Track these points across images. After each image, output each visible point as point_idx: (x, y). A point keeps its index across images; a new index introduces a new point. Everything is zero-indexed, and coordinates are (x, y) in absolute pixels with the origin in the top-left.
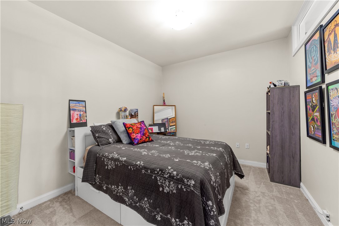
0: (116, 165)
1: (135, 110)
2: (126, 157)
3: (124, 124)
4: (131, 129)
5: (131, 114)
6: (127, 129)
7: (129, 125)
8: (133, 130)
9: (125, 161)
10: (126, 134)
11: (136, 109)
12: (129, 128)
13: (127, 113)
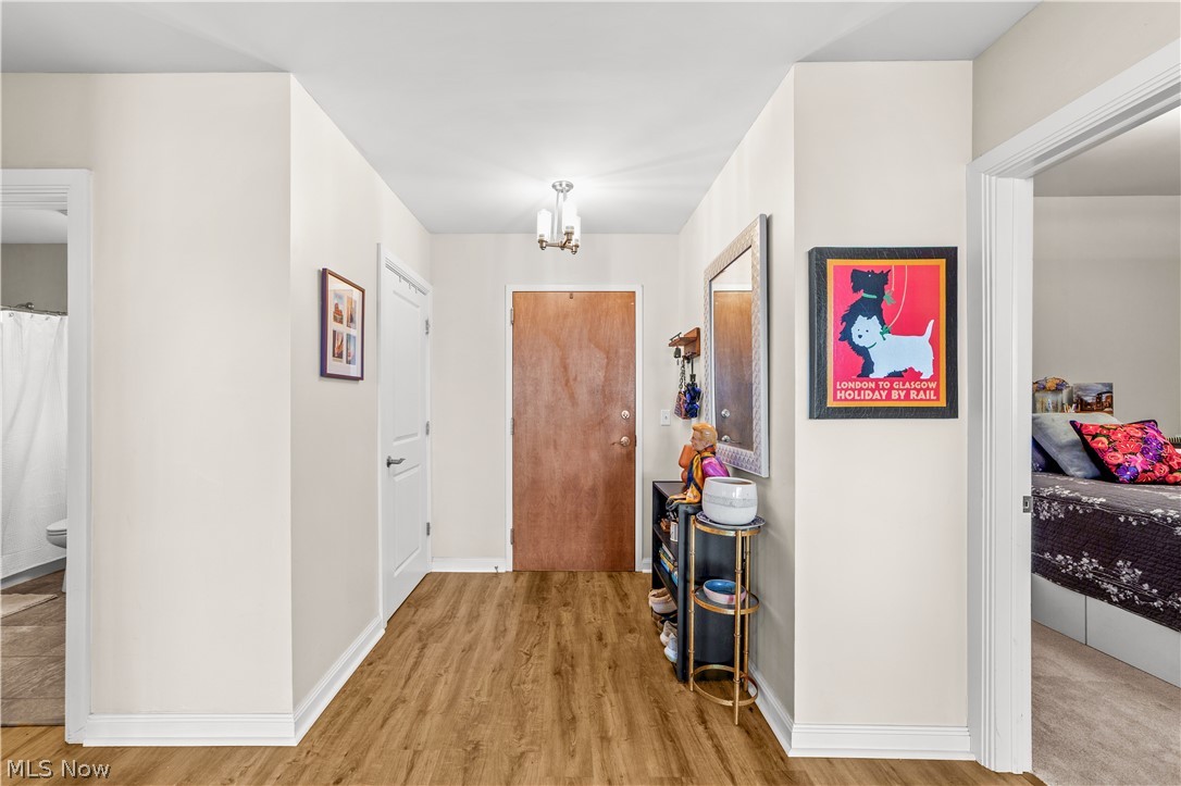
0: (1067, 512)
1: (1100, 386)
2: (1104, 497)
3: (1073, 423)
4: (1104, 440)
5: (1082, 400)
6: (1089, 438)
7: (1096, 429)
8: (1110, 443)
9: (1101, 504)
10: (1080, 453)
11: (1104, 384)
12: (1094, 437)
13: (1064, 396)
